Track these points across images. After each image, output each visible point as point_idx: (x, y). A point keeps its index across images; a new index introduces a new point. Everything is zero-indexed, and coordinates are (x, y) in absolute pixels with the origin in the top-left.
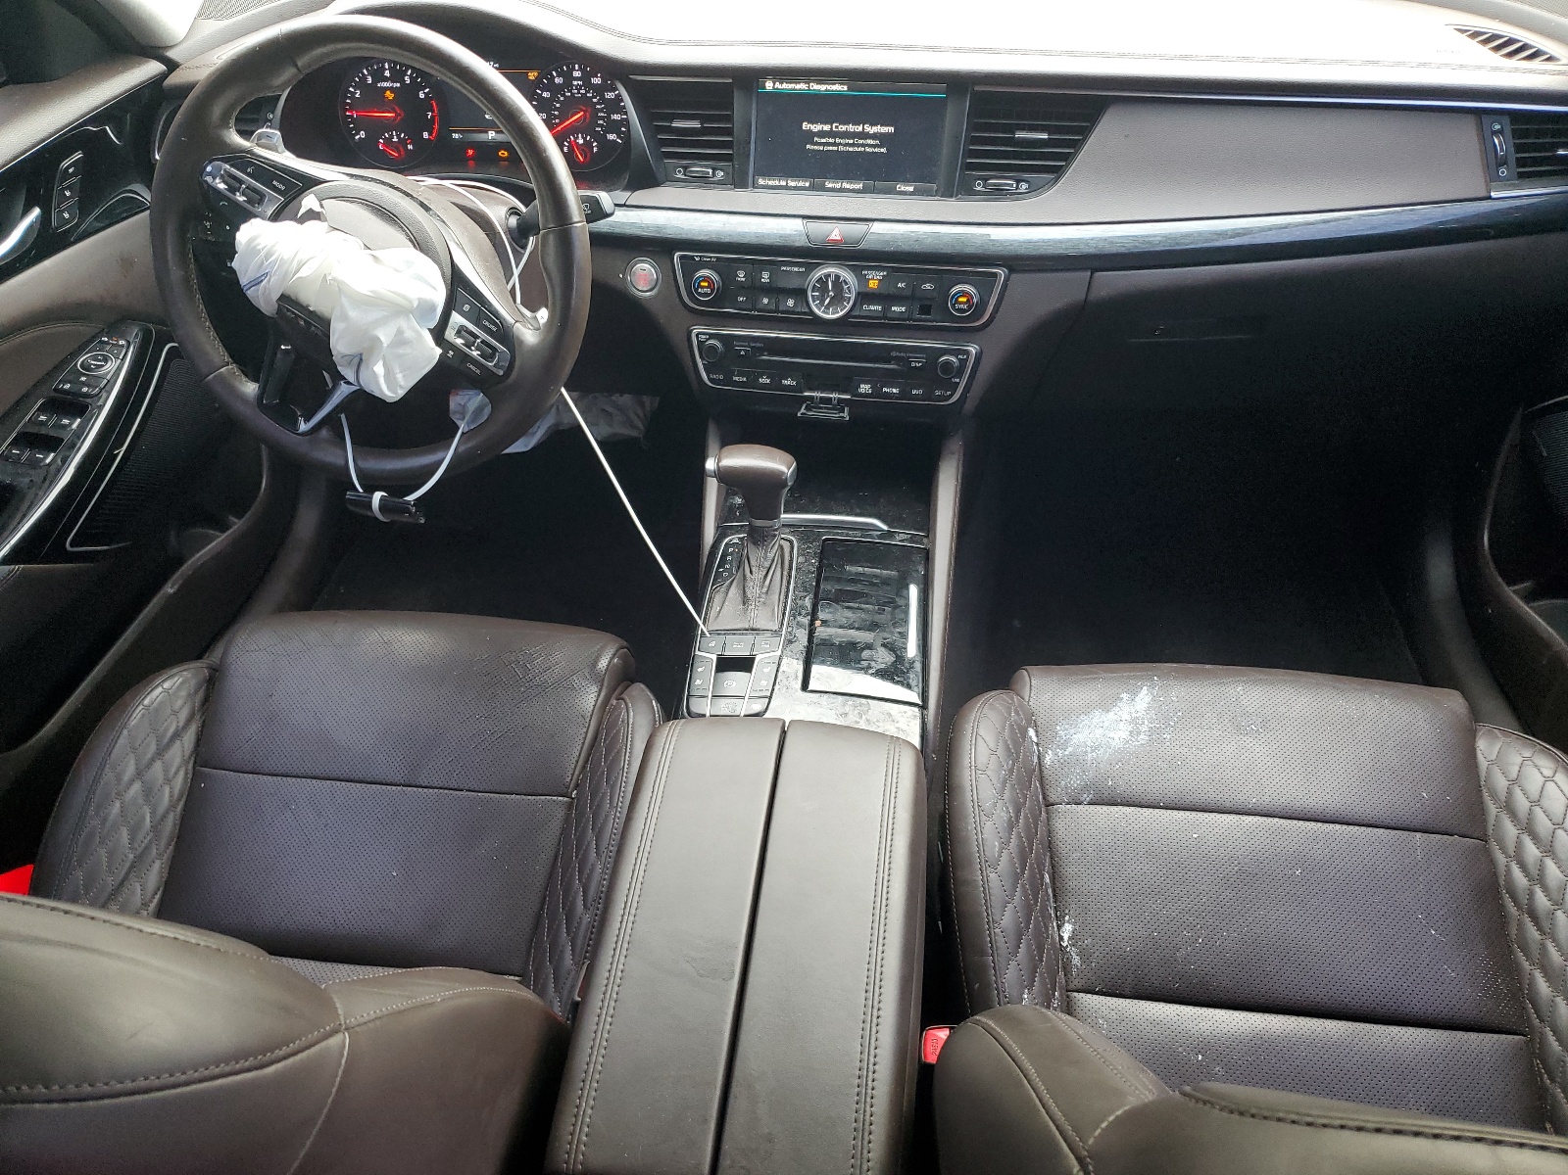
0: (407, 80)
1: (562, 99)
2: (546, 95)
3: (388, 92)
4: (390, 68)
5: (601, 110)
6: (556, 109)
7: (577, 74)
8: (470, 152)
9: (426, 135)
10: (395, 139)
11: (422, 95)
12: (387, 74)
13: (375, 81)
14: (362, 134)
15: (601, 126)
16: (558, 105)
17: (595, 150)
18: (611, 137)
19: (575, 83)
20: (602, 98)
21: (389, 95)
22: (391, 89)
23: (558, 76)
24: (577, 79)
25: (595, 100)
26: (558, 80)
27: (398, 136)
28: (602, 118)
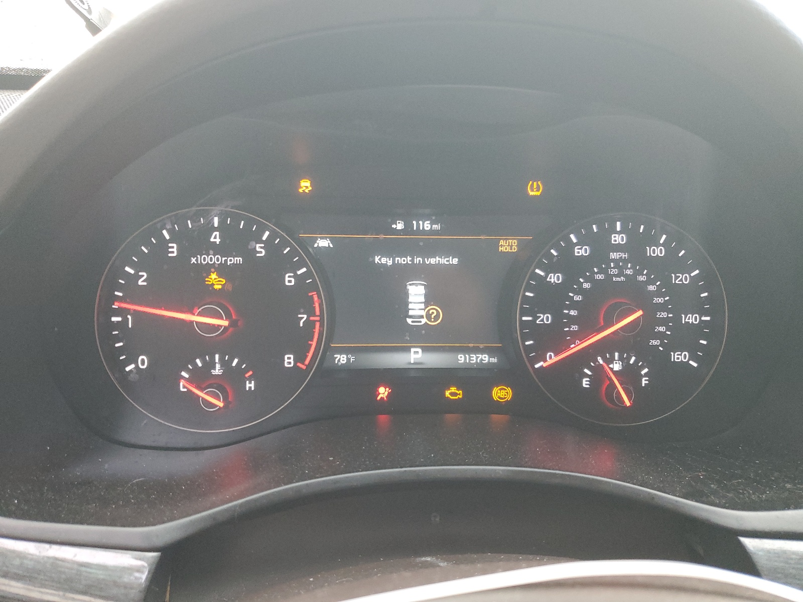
0: (260, 251)
1: (586, 286)
2: (554, 278)
3: (214, 276)
4: (222, 228)
5: (663, 307)
6: (574, 305)
7: (618, 239)
8: (383, 392)
9: (289, 360)
10: (217, 371)
11: (289, 280)
12: (215, 238)
13: (184, 253)
14: (143, 361)
15: (661, 336)
16: (578, 298)
17: (644, 382)
18: (679, 357)
19: (614, 256)
20: (667, 283)
21: (215, 280)
22: (222, 270)
23: (581, 243)
24: (618, 248)
25: (651, 288)
26: (581, 251)
27: (225, 364)
28: (664, 322)
